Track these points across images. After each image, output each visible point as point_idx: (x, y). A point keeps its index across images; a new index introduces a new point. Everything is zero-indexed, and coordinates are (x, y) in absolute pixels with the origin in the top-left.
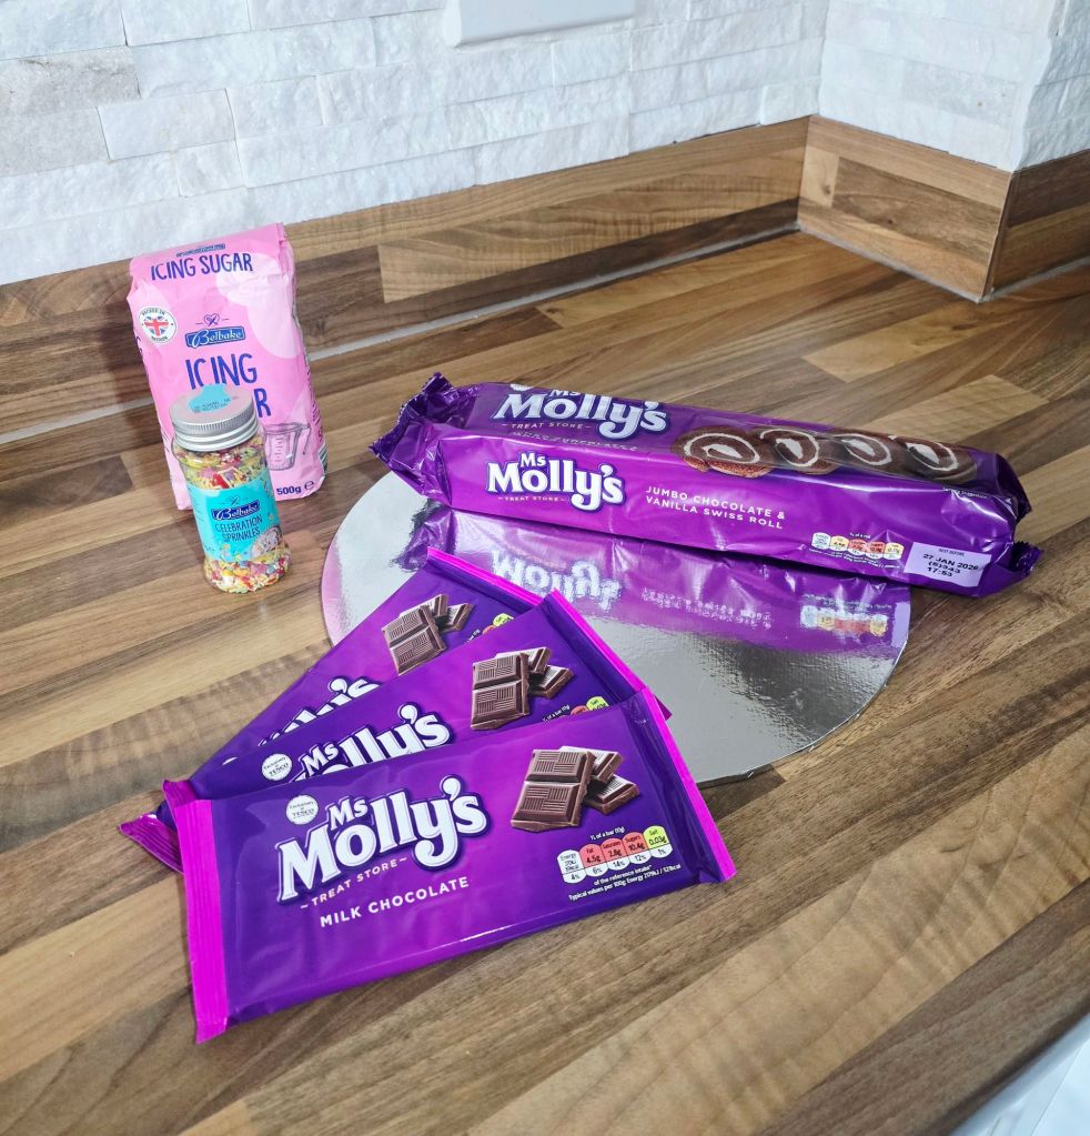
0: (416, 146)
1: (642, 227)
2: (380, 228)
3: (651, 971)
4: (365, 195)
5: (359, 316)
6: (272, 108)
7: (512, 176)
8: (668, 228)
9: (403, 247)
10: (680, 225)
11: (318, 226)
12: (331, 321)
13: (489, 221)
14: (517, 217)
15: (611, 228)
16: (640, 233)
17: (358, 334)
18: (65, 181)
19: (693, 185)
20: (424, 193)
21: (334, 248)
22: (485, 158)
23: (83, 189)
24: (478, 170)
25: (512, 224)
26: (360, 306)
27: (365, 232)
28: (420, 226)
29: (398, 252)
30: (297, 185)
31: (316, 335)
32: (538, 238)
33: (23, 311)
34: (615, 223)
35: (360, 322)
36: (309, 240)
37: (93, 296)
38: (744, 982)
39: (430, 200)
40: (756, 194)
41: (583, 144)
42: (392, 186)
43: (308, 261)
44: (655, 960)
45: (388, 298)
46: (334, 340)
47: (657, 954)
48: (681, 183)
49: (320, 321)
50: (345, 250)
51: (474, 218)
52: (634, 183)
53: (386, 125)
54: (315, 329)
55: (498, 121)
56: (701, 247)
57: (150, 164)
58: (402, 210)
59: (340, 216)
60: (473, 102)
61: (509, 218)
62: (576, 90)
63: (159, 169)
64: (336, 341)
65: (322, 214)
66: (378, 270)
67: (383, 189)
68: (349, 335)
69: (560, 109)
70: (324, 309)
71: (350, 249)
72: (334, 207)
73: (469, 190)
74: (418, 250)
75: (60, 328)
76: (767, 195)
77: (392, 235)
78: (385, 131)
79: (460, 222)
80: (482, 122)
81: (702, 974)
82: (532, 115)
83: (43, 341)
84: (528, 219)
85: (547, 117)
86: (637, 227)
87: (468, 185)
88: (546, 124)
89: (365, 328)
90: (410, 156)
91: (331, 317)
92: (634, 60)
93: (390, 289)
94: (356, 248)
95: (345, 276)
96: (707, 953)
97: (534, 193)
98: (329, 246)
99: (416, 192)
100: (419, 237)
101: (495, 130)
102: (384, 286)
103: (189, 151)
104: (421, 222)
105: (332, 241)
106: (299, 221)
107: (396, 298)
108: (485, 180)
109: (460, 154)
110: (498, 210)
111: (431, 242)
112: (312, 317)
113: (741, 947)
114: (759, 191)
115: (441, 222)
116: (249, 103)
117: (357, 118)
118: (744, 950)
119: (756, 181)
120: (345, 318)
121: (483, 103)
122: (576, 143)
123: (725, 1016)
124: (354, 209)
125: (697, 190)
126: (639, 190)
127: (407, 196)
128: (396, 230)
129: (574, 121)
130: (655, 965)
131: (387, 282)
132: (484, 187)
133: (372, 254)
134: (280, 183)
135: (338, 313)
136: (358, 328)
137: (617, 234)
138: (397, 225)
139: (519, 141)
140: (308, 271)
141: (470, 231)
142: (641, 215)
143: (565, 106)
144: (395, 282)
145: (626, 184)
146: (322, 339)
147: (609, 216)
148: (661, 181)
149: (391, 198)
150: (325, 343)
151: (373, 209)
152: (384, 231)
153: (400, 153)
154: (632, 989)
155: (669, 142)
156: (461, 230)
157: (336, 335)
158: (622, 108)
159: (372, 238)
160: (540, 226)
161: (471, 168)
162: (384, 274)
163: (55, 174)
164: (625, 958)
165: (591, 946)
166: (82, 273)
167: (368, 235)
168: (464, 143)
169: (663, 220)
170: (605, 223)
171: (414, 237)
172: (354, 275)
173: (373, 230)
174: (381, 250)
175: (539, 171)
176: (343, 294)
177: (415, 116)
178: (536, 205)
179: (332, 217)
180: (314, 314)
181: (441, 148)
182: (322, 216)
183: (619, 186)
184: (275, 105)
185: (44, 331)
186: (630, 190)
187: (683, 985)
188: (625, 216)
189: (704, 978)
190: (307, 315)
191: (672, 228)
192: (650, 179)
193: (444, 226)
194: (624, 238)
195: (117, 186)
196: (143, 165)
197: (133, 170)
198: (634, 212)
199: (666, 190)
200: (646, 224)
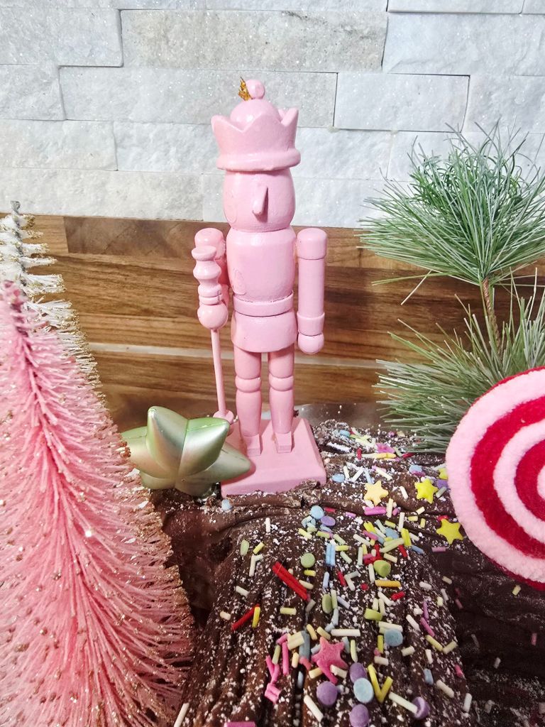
6: (513, 103)
57: (369, 142)
63: (376, 148)
116: (490, 94)
184: (517, 101)
195: (332, 156)
196: (362, 141)
197: (351, 144)
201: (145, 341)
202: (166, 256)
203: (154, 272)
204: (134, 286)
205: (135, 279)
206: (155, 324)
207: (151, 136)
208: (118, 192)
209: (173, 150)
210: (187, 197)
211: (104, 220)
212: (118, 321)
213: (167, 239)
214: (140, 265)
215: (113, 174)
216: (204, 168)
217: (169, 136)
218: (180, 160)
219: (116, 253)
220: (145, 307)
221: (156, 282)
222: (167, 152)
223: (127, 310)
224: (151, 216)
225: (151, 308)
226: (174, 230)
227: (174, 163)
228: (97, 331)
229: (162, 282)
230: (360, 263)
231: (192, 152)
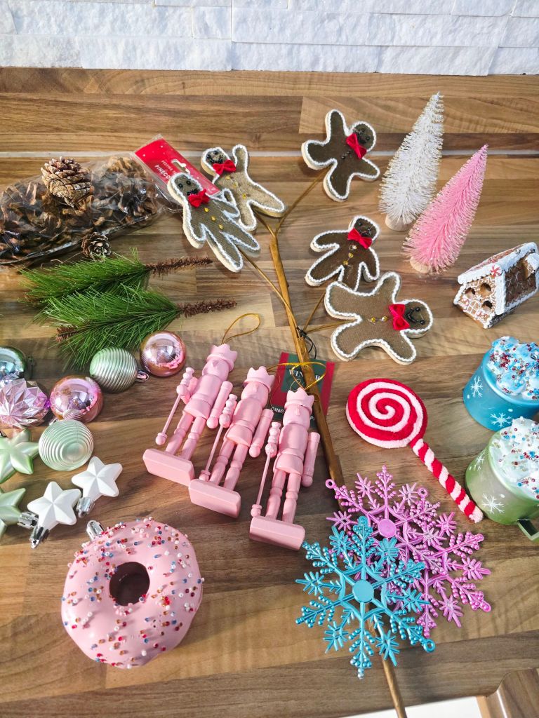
0: (344, 37)
1: (479, 126)
2: (307, 86)
3: (228, 574)
4: (303, 62)
5: (282, 137)
7: (402, 72)
8: (496, 132)
9: (318, 102)
10: (505, 131)
11: (271, 76)
12: (264, 136)
13: (378, 98)
14: (397, 100)
15: (457, 122)
16: (475, 130)
17: (279, 147)
18: (128, 12)
19: (525, 107)
20: (341, 69)
21: (276, 92)
22: (388, 55)
23: (137, 20)
24: (380, 63)
25: (392, 104)
26: (284, 131)
27: (297, 86)
28: (332, 91)
29: (315, 103)
30: (263, 46)
31: (254, 142)
32: (406, 116)
33: (97, 87)
34: (461, 119)
35: (282, 140)
36: (262, 83)
37: (135, 87)
38: (267, 602)
39: (344, 75)
41: (458, 61)
42: (322, 61)
43: (259, 97)
44: (233, 570)
45: (301, 131)
46: (264, 147)
47: (235, 568)
48: (517, 104)
49: (258, 134)
50: (282, 95)
51: (368, 94)
52: (484, 96)
53: (328, 18)
54: (254, 138)
55: (405, 31)
56: (514, 149)
57: (178, 12)
58: (324, 78)
59: (284, 73)
60: (392, 14)
61: (391, 99)
62: (467, 20)
63: (182, 17)
64: (265, 148)
65: (274, 69)
66: (300, 112)
67: (316, 61)
68: (273, 147)
69: (451, 32)
70: (263, 128)
71: (286, 95)
72: (282, 66)
73: (371, 75)
74: (327, 105)
75: (115, 102)
77: (314, 92)
78: (327, 21)
79: (359, 94)
80: (393, 30)
81: (250, 588)
82: (430, 32)
83: (105, 106)
84: (403, 103)
85: (439, 36)
86: (474, 126)
87: (371, 70)
88: (437, 41)
89: (284, 145)
90: (338, 44)
91: (265, 134)
92: (516, 8)
93: (303, 125)
94: (290, 95)
95: (279, 111)
96: (259, 579)
97: (414, 87)
98: (273, 90)
99: (336, 67)
100: (331, 98)
101: (400, 37)
102: (301, 122)
103: (202, 9)
104: (334, 88)
105: (276, 88)
106: (259, 70)
107: (306, 132)
108: (382, 71)
109: (371, 49)
110: (385, 92)
111: (337, 103)
112: (254, 131)
113: (276, 584)
115: (347, 91)
117: (310, 9)
118: (276, 587)
120: (273, 136)
121: (399, 16)
122: (452, 60)
123: (249, 613)
124: (294, 70)
125: (527, 111)
126: (485, 102)
127: (330, 70)
128: (317, 90)
129: (457, 43)
130: (231, 572)
131: (304, 121)
132: (381, 74)
133: (298, 102)
134: (252, 43)
135: (269, 132)
136: (280, 144)
137: (460, 126)
138: (318, 87)
139: (414, 49)
140: (257, 103)
141: (363, 102)
142: (481, 118)
143: (455, 30)
144: (308, 122)
145: (478, 96)
146: (257, 146)
147: (458, 114)
148: (504, 99)
149: (320, 68)
150: (258, 148)
151: (306, 73)
152: (309, 89)
153: (332, 39)
154: (215, 578)
155: (520, 73)
156: (357, 99)
157: (266, 145)
158: (495, 42)
159: (301, 91)
160: (410, 109)
161: (376, 61)
162: (303, 115)
163: (122, 7)
164: (220, 562)
165: (208, 548)
166: (130, 72)
167: (299, 89)
168: (376, 42)
169: (495, 125)
170: (454, 118)
171: (327, 97)
172: (285, 111)
173: (302, 86)
174: (304, 100)
175: (421, 72)
176: (275, 121)
177: (349, 16)
178: (412, 95)
179: (280, 72)
180: (256, 129)
181: (360, 42)
182: (273, 70)
183: (473, 95)
185: (106, 101)
186: (479, 100)
187: (238, 588)
188: (469, 116)
189: (250, 590)
190: (252, 129)
191: (499, 132)
192: (496, 96)
193: (348, 95)
194: (463, 131)
195: (157, 22)
196: (174, 12)
197: (167, 14)
198: (477, 115)
199: (505, 106)
200: (482, 125)
201: (61, 148)
202: (62, 92)
203: (57, 103)
204: (46, 113)
205: (45, 108)
206: (64, 137)
207: (36, 10)
208: (21, 50)
209: (53, 19)
210: (69, 53)
211: (16, 69)
212: (39, 137)
213: (62, 81)
214: (47, 98)
215: (15, 37)
216: (76, 31)
217: (48, 10)
218: (59, 26)
219: (28, 91)
220: (56, 126)
221: (59, 109)
222: (49, 20)
223: (44, 129)
224: (48, 65)
225: (60, 126)
226: (65, 75)
227: (55, 28)
228: (28, 144)
229: (64, 109)
230: (185, 92)
231: (66, 21)
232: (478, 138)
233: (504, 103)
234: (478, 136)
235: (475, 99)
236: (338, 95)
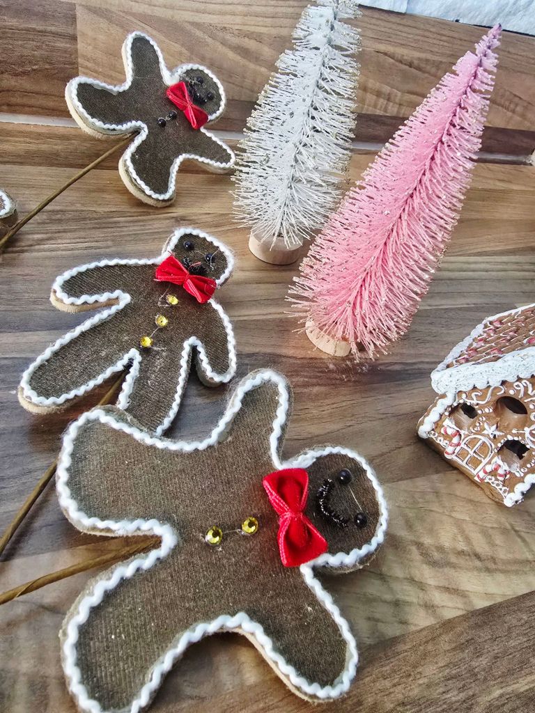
1: (391, 104)
13: (225, 29)
14: (258, 38)
16: (385, 110)
25: (251, 44)
26: (47, 75)
29: (103, 23)
40: (509, 114)
46: (11, 105)
51: (207, 19)
52: (399, 51)
61: (249, 35)
64: (12, 108)
66: (74, 38)
68: (31, 106)
76: (518, 118)
79: (188, 16)
84: (271, 45)
86: (385, 102)
93: (87, 68)
95: (28, 30)
100: (134, 15)
102: (80, 59)
110: (238, 19)
114: (513, 111)
115: (165, 5)
119: (516, 100)
120: (25, 84)
126: (401, 62)
133: (67, 14)
135: (15, 75)
141: (199, 33)
142: (396, 91)
144: (94, 61)
145: (390, 49)
148: (427, 60)
155: (452, 17)
156: (189, 27)
157: (13, 100)
162: (81, 46)
171: (126, 13)
172: (41, 32)
174: (80, 13)
176: (25, 52)
183: (382, 47)
186: (392, 57)
188: (377, 85)
192: (417, 54)
193: (167, 13)
194: (368, 110)
198: (388, 84)
199: (429, 73)
200: (395, 103)
232: (388, 125)
233: (428, 68)
234: (389, 121)
235: (385, 54)
236: (149, 12)
